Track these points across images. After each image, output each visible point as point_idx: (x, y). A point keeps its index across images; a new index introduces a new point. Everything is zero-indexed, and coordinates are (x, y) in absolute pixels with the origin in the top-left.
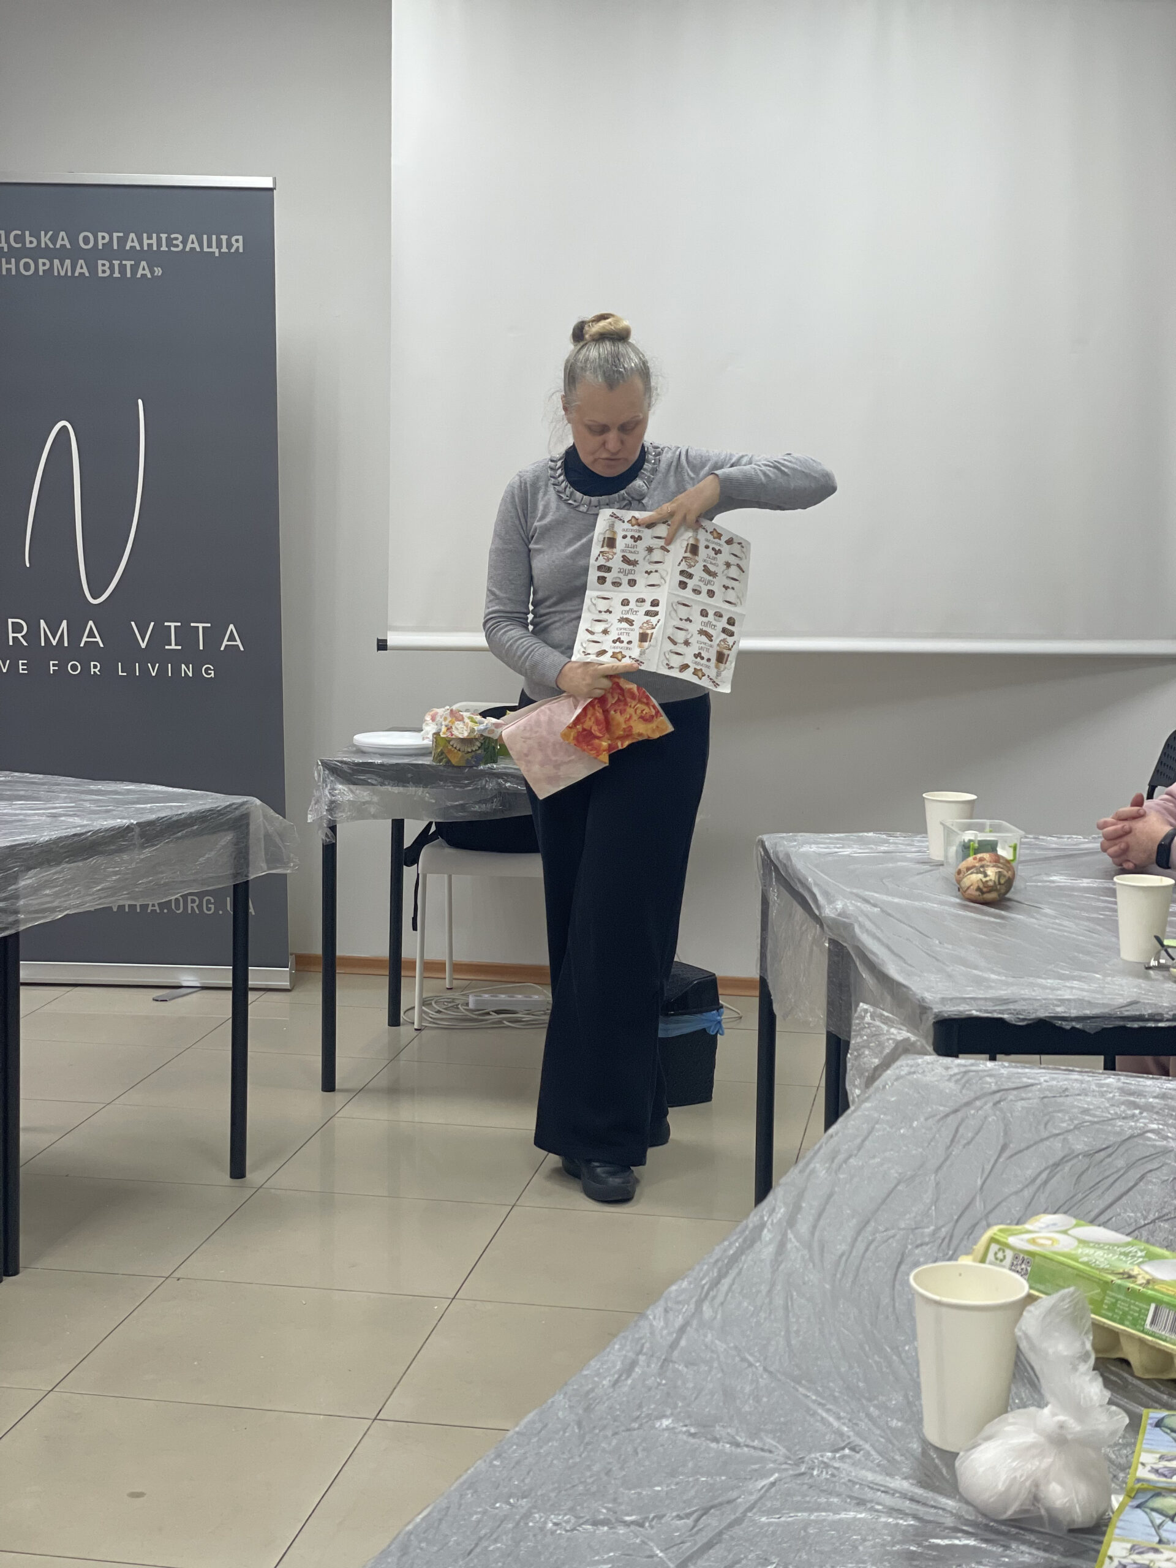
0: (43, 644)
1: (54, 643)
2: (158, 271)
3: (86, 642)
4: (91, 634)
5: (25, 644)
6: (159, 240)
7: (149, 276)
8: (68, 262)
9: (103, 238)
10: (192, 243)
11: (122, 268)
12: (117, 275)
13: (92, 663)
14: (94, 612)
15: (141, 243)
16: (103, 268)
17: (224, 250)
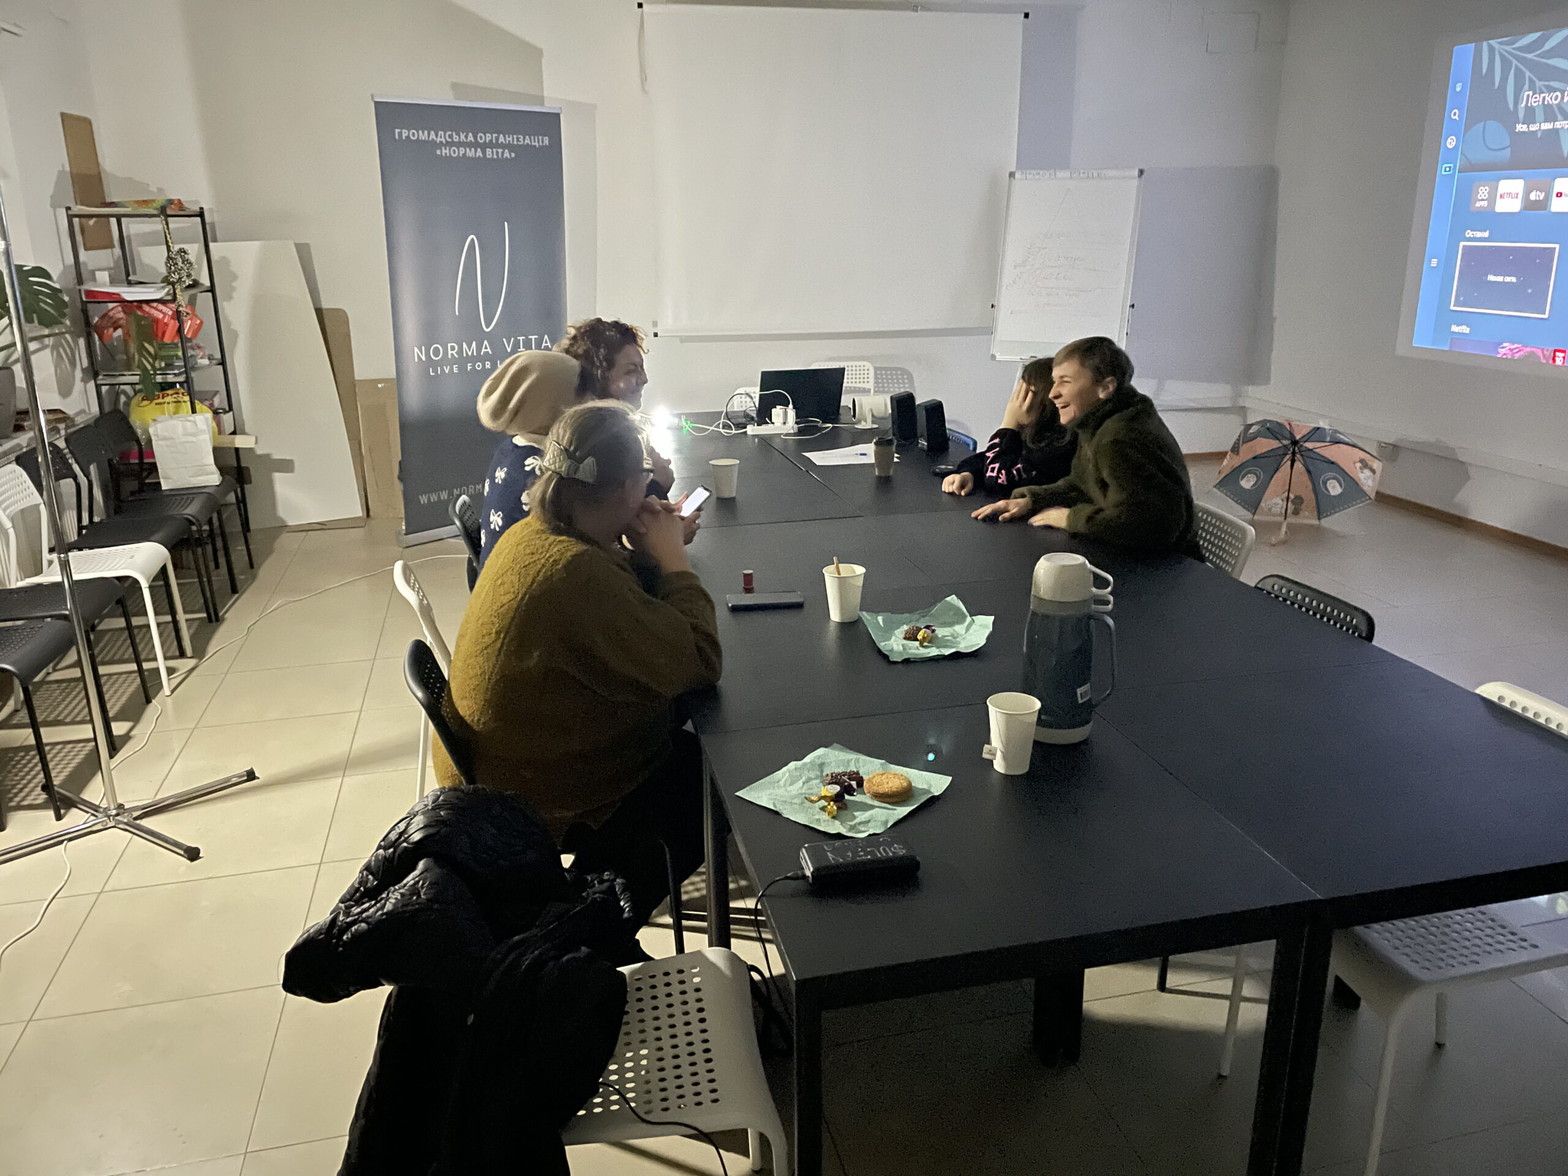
0: (465, 355)
1: (470, 354)
2: (513, 155)
3: (484, 352)
4: (486, 348)
5: (456, 356)
6: (513, 139)
7: (509, 157)
8: (473, 149)
9: (488, 137)
10: (527, 141)
11: (497, 152)
12: (495, 157)
13: (487, 363)
14: (488, 336)
15: (505, 140)
16: (489, 151)
17: (541, 144)
